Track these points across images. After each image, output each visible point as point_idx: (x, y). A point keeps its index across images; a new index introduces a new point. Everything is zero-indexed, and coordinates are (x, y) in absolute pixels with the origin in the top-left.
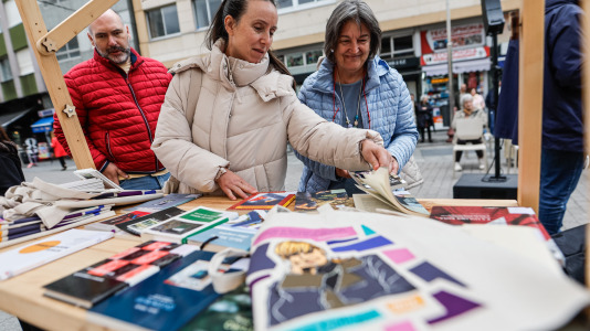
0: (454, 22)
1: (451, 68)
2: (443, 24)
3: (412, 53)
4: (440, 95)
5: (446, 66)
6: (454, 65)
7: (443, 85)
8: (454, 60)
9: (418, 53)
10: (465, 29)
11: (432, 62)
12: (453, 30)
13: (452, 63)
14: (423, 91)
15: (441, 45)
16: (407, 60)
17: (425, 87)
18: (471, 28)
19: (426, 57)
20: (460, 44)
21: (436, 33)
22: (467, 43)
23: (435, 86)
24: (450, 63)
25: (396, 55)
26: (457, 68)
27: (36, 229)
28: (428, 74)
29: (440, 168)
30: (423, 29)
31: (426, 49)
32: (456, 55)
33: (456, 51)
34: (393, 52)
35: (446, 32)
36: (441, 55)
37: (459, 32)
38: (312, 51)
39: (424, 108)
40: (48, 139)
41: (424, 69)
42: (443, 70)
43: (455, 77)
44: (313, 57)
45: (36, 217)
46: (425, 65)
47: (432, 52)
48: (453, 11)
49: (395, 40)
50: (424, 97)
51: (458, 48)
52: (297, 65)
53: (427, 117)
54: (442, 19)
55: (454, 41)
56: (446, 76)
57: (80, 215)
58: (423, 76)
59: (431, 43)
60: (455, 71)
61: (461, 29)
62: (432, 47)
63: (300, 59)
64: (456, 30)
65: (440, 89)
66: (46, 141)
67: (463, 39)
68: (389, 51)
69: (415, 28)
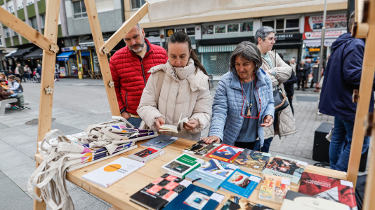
0: (328, 12)
1: (323, 42)
2: (321, 13)
3: (298, 30)
4: (313, 60)
5: (320, 41)
6: (325, 41)
7: (316, 53)
8: (326, 37)
9: (302, 31)
10: (335, 17)
11: (311, 38)
12: (328, 17)
13: (324, 39)
14: (302, 55)
15: (318, 26)
16: (294, 35)
17: (304, 53)
18: (340, 17)
19: (307, 34)
20: (331, 27)
21: (315, 19)
22: (336, 26)
23: (311, 53)
24: (323, 39)
25: (286, 31)
26: (327, 43)
27: (104, 155)
28: (307, 45)
29: (308, 111)
30: (307, 15)
31: (307, 28)
32: (328, 34)
33: (328, 31)
34: (285, 29)
35: (322, 18)
36: (318, 34)
37: (331, 19)
38: (232, 24)
39: (302, 69)
40: (66, 65)
41: (305, 41)
42: (317, 43)
43: (325, 48)
44: (232, 28)
45: (105, 149)
46: (306, 39)
47: (311, 31)
48: (329, 5)
49: (287, 21)
50: (303, 61)
51: (330, 29)
52: (222, 32)
53: (303, 75)
54: (320, 10)
55: (328, 24)
56: (319, 47)
57: (122, 147)
58: (303, 46)
59: (312, 25)
60: (325, 45)
61: (333, 17)
62: (312, 27)
63: (223, 28)
64: (329, 17)
65: (314, 55)
66: (64, 66)
67: (333, 24)
68: (283, 28)
69: (301, 14)
